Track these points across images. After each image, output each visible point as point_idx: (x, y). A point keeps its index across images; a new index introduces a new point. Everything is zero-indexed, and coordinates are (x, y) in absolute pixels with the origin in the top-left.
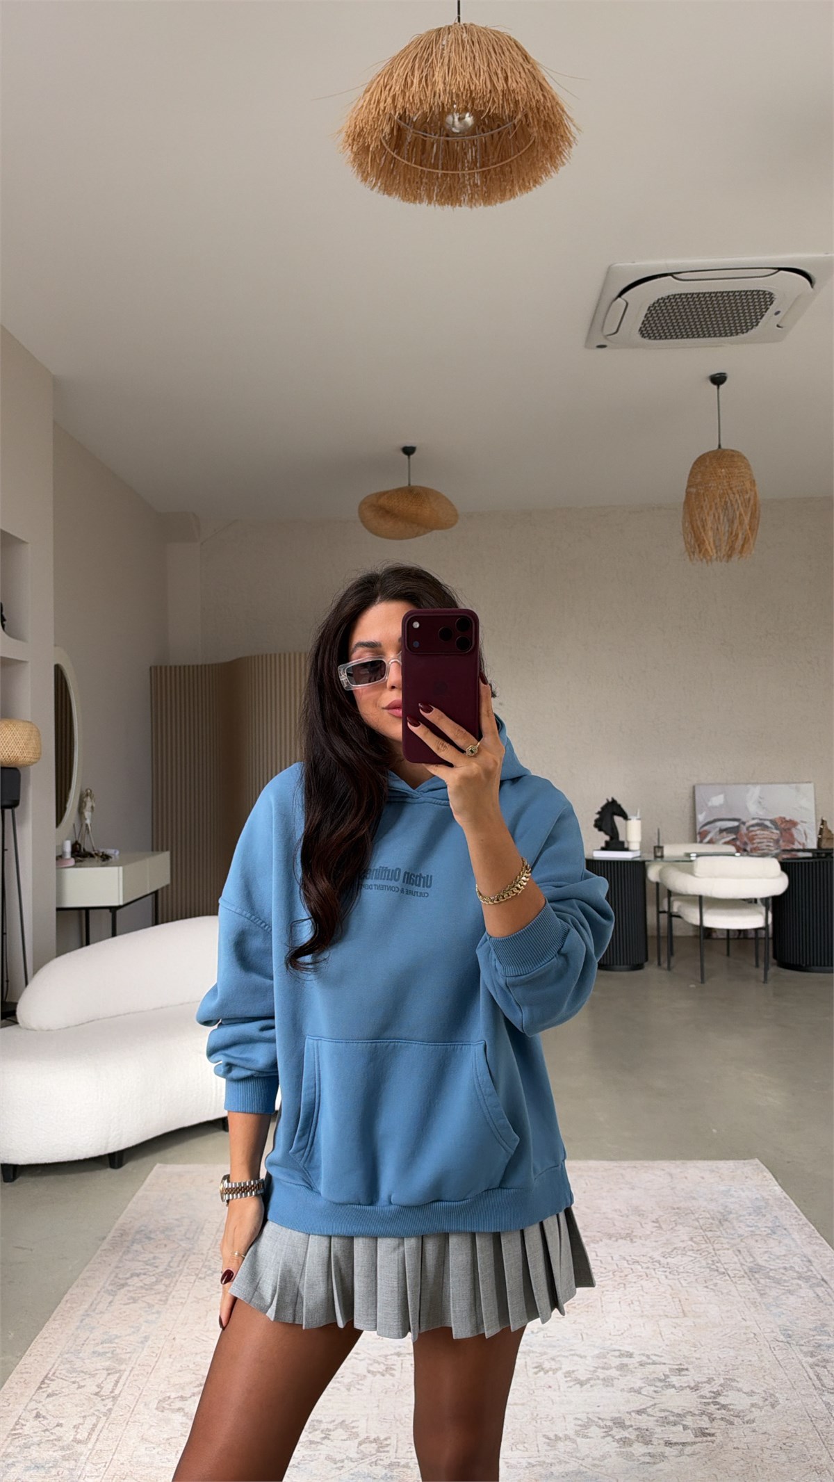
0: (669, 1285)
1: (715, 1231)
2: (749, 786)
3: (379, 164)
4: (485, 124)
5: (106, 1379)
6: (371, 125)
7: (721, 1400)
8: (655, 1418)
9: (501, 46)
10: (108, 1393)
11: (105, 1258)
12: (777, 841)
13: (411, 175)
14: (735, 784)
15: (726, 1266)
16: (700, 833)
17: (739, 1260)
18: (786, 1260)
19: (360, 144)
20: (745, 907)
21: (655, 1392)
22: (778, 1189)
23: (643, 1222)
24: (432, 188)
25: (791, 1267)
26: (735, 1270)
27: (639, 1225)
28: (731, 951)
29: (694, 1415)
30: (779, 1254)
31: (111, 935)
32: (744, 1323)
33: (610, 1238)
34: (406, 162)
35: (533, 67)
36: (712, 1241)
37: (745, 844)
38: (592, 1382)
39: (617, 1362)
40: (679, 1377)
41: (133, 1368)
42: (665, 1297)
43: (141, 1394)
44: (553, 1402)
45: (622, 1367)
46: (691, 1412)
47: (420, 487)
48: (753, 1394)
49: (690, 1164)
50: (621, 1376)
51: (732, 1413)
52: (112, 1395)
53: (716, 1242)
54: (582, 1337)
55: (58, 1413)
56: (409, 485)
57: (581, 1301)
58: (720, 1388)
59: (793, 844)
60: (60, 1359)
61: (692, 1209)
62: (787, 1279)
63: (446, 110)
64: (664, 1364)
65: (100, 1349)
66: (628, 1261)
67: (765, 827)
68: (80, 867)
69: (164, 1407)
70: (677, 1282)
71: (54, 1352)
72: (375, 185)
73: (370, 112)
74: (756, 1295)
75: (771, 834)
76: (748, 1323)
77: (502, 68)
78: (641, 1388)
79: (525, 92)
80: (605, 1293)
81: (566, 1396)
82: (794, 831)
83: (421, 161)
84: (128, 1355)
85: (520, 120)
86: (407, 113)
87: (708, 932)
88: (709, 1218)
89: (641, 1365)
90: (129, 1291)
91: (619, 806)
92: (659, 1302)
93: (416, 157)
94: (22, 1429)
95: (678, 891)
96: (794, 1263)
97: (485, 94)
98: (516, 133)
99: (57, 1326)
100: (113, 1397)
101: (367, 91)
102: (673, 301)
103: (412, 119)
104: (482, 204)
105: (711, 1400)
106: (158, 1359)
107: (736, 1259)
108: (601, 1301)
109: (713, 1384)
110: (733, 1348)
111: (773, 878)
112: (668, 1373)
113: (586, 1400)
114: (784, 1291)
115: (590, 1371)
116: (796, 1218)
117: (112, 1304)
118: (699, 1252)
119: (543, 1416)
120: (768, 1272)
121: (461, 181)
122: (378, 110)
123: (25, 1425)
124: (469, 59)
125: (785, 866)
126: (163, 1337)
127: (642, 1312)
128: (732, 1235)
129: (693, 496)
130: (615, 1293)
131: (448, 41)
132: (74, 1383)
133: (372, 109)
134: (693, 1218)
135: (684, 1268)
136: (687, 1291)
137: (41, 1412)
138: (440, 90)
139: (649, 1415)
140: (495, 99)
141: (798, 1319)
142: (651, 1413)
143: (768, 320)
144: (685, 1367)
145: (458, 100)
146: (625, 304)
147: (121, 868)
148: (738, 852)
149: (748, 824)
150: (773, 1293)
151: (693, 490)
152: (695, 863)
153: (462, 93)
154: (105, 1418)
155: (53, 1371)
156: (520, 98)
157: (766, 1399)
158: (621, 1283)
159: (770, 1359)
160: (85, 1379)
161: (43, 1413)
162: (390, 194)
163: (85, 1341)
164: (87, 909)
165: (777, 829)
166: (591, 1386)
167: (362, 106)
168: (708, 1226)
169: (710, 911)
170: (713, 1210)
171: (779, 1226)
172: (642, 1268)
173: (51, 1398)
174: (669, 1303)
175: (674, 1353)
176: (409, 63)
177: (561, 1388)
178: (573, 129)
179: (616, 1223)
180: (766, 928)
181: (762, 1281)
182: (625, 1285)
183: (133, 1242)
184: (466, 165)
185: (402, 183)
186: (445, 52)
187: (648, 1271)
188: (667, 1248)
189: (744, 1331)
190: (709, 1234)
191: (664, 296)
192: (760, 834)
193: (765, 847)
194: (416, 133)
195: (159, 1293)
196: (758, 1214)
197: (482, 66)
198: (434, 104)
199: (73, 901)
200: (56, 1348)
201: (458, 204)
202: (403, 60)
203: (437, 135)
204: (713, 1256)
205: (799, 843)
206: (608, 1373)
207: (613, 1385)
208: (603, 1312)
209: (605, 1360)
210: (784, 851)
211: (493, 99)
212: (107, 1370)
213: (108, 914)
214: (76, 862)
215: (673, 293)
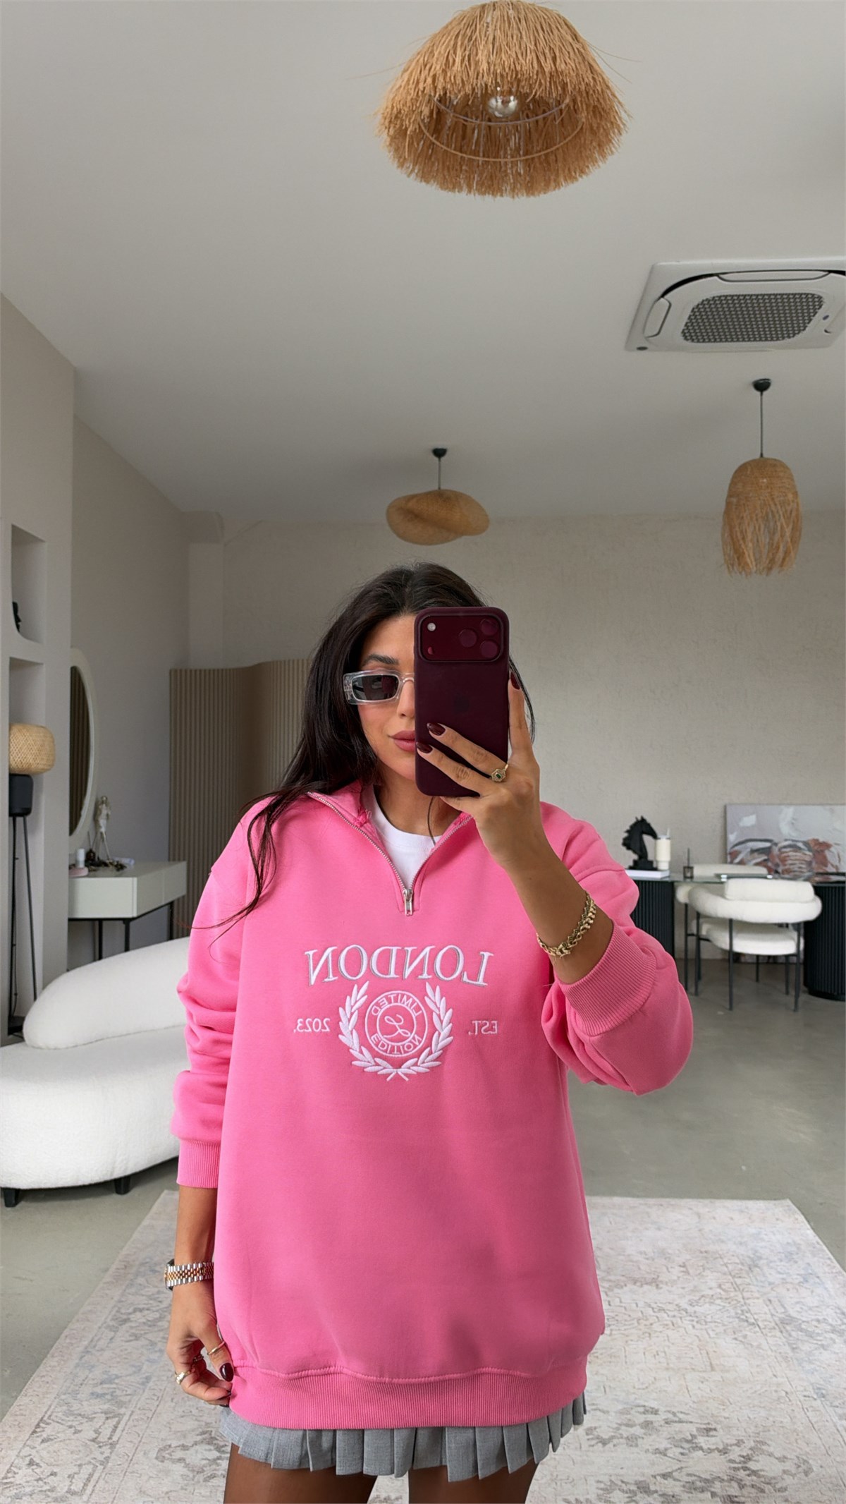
0: (696, 1336)
1: (744, 1278)
2: (783, 807)
3: (417, 150)
4: (529, 109)
5: (104, 1423)
6: (409, 107)
7: (752, 1465)
8: (682, 1484)
9: (549, 24)
10: (106, 1440)
11: (107, 1292)
12: (809, 864)
13: (450, 161)
14: (767, 804)
15: (756, 1317)
16: (730, 854)
17: (770, 1310)
18: (819, 1312)
19: (397, 126)
20: (778, 932)
21: (682, 1454)
22: (810, 1233)
23: (669, 1267)
24: (472, 177)
25: (825, 1319)
26: (766, 1320)
27: (665, 1269)
28: (760, 978)
29: (722, 1480)
30: (811, 1305)
31: (123, 949)
32: (774, 1379)
33: (635, 1283)
34: (445, 147)
35: (583, 48)
36: (741, 1289)
37: (777, 865)
38: (615, 1441)
39: (642, 1418)
40: (707, 1438)
41: (133, 1412)
42: (692, 1349)
43: (140, 1441)
44: (573, 1462)
45: (647, 1425)
46: (719, 1477)
47: (451, 491)
48: (785, 1460)
49: (718, 1203)
50: (645, 1434)
51: (763, 1479)
52: (110, 1441)
53: (745, 1290)
54: (605, 1391)
55: (52, 1460)
56: (439, 488)
57: (604, 1351)
58: (750, 1452)
59: (826, 866)
60: (57, 1400)
61: (720, 1253)
62: (820, 1332)
63: (489, 92)
64: (691, 1422)
65: (99, 1390)
66: (653, 1309)
67: (796, 849)
68: (95, 876)
69: (164, 1457)
70: (704, 1332)
71: (50, 1393)
72: (413, 171)
73: (408, 93)
74: (787, 1349)
75: (804, 856)
76: (780, 1380)
77: (550, 47)
78: (666, 1449)
79: (574, 75)
80: (630, 1342)
81: (587, 1456)
82: (827, 853)
83: (461, 147)
84: (128, 1397)
85: (568, 105)
86: (448, 94)
87: (737, 957)
88: (737, 1264)
89: (667, 1423)
90: (132, 1327)
91: (648, 825)
92: (686, 1353)
93: (456, 142)
94: (14, 1477)
95: (708, 914)
96: (827, 1315)
97: (531, 75)
98: (562, 120)
99: (56, 1364)
100: (111, 1444)
101: (405, 71)
102: (718, 302)
103: (453, 101)
104: (525, 194)
105: (740, 1465)
106: (160, 1402)
107: (766, 1309)
108: (625, 1351)
109: (742, 1446)
110: (764, 1407)
111: (807, 902)
112: (695, 1432)
113: (608, 1461)
114: (816, 1346)
115: (613, 1429)
116: (829, 1265)
117: (113, 1340)
118: (728, 1301)
119: (563, 1478)
120: (800, 1324)
121: (503, 169)
122: (417, 90)
123: (18, 1473)
124: (515, 37)
125: (819, 891)
126: (165, 1378)
127: (668, 1364)
128: (762, 1282)
129: (734, 507)
130: (640, 1342)
131: (493, 18)
132: (70, 1427)
133: (411, 89)
134: (722, 1263)
135: (712, 1317)
136: (715, 1343)
137: (35, 1459)
138: (483, 70)
139: (675, 1480)
140: (543, 81)
141: (832, 1377)
142: (678, 1477)
143: (817, 324)
144: (713, 1427)
145: (502, 81)
146: (668, 304)
147: (135, 879)
148: (769, 874)
149: (780, 845)
150: (806, 1347)
151: (734, 500)
152: (726, 885)
153: (507, 74)
154: (102, 1467)
155: (49, 1413)
156: (568, 80)
157: (799, 1466)
158: (646, 1333)
159: (804, 1421)
160: (82, 1423)
161: (37, 1460)
162: (427, 182)
163: (84, 1380)
164: (101, 921)
165: (809, 850)
166: (614, 1446)
167: (401, 86)
168: (737, 1272)
169: (740, 935)
170: (742, 1255)
171: (811, 1274)
172: (668, 1316)
173: (46, 1444)
174: (696, 1355)
175: (702, 1411)
176: (451, 39)
177: (582, 1446)
178: (623, 115)
179: (642, 1267)
180: (796, 955)
181: (794, 1334)
182: (650, 1334)
183: (137, 1275)
184: (509, 152)
185: (440, 170)
186: (489, 29)
187: (674, 1320)
188: (694, 1296)
189: (774, 1388)
190: (739, 1281)
191: (708, 297)
192: (793, 856)
193: (796, 869)
194: (457, 117)
195: (162, 1330)
196: (790, 1261)
197: (528, 45)
198: (477, 85)
199: (85, 911)
200: (53, 1388)
201: (499, 194)
202: (445, 37)
203: (479, 120)
204: (742, 1305)
205: (832, 865)
206: (632, 1430)
207: (637, 1446)
208: (626, 1362)
209: (628, 1417)
210: (818, 874)
211: (540, 80)
212: (106, 1413)
213: (122, 926)
214: (89, 871)
215: (719, 295)
